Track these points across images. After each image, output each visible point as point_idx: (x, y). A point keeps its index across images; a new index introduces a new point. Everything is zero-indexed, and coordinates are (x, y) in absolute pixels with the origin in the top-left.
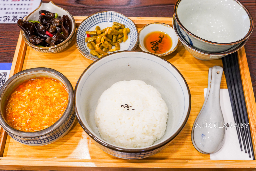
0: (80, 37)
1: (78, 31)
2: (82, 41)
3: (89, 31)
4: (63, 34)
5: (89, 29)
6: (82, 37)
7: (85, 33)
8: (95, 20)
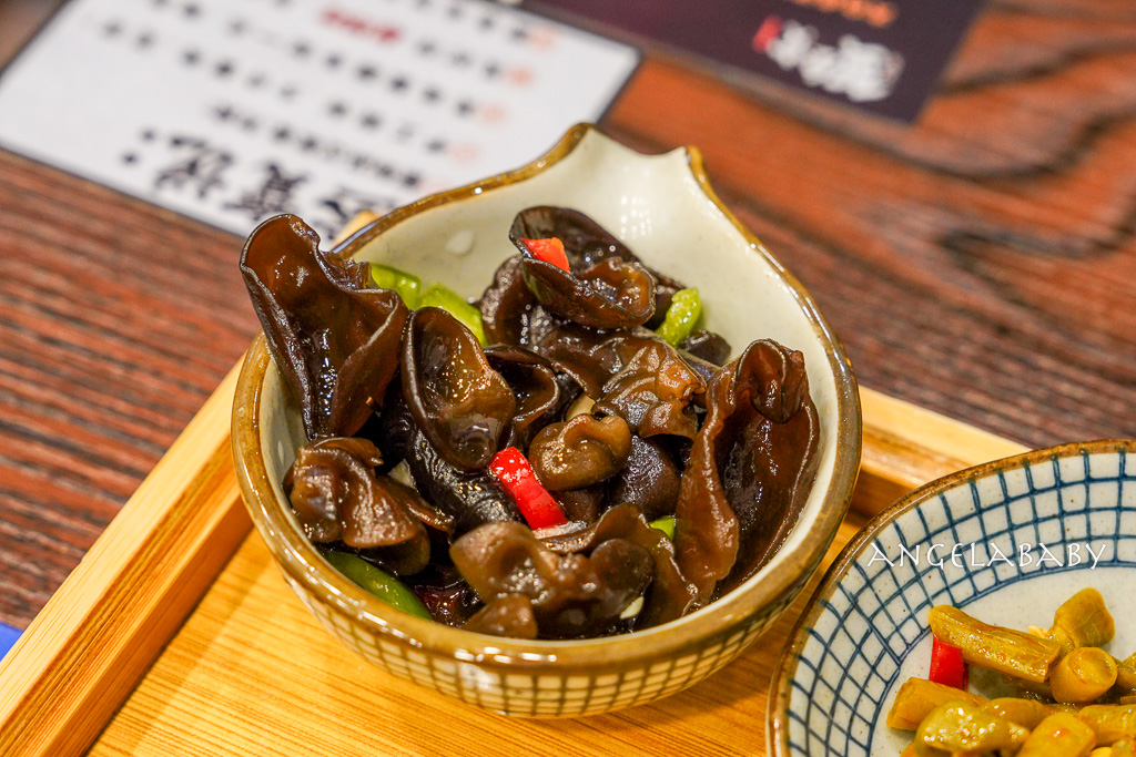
0: (843, 648)
1: (853, 571)
2: (849, 693)
3: (974, 610)
4: (669, 547)
5: (977, 595)
6: (872, 648)
7: (924, 617)
8: (1087, 511)
